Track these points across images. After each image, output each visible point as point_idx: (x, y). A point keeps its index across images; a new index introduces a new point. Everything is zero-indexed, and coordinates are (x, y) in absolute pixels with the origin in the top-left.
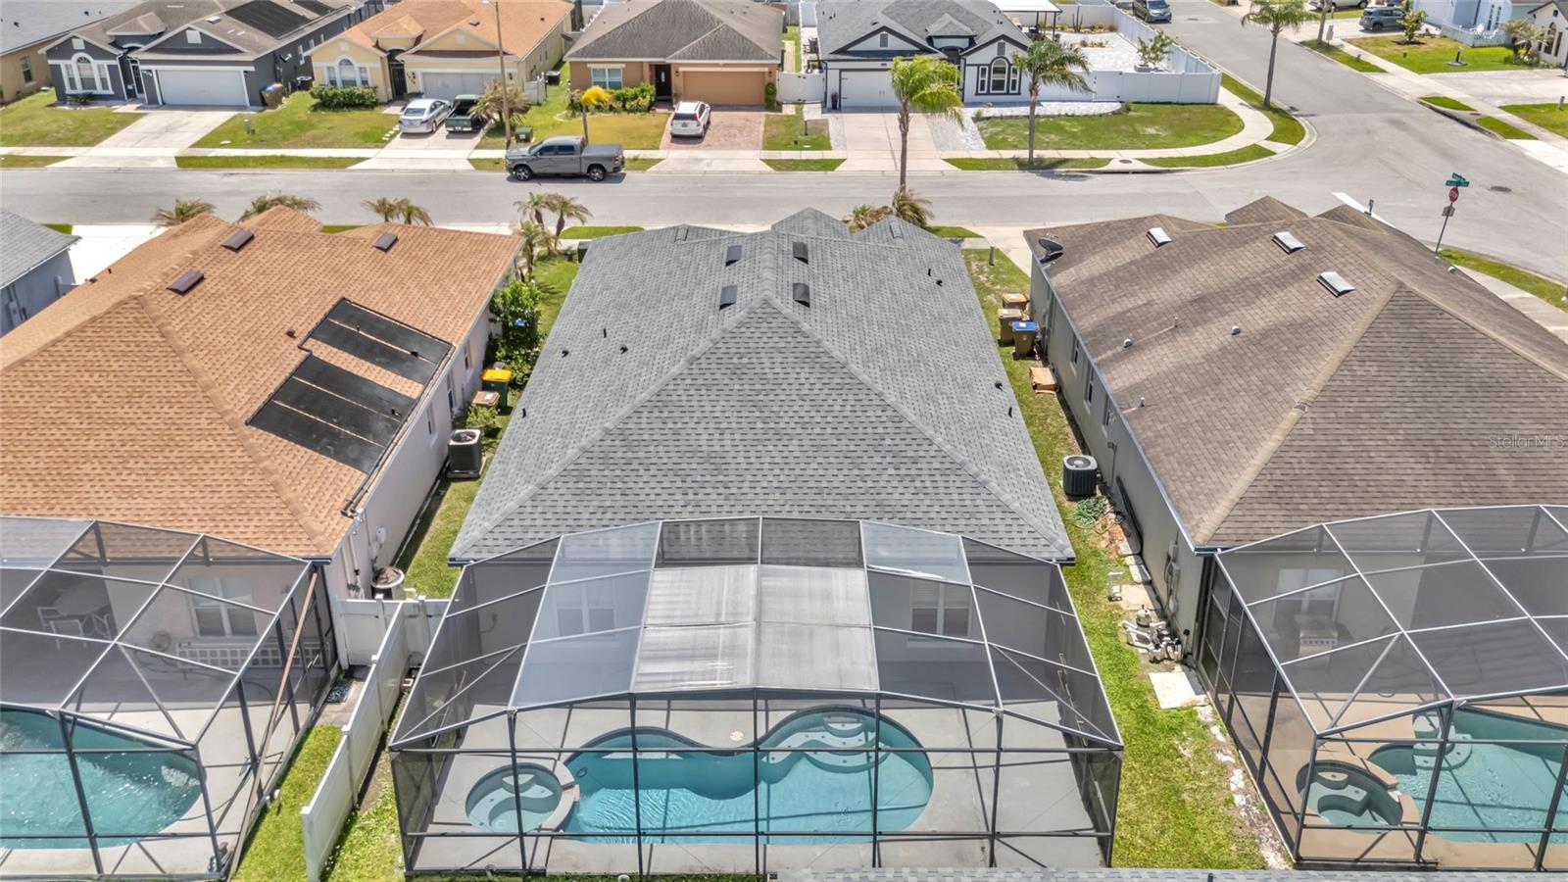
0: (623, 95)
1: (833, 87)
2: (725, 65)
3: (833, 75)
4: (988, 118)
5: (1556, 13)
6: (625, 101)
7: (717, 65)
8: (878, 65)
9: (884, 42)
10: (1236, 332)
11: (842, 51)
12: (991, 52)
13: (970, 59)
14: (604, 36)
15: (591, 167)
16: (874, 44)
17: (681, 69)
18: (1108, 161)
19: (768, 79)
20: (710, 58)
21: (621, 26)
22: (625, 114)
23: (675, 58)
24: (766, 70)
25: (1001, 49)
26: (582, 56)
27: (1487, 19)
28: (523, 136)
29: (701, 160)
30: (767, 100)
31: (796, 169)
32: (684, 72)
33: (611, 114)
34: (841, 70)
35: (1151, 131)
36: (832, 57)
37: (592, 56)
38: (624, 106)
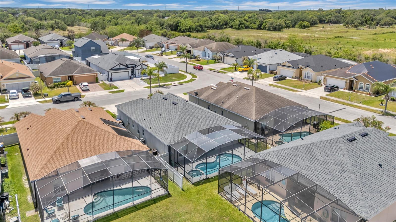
0: (63, 83)
1: (110, 77)
2: (86, 74)
3: (110, 74)
4: (143, 79)
5: (220, 54)
6: (64, 85)
7: (85, 75)
8: (119, 71)
9: (120, 66)
10: (238, 97)
11: (112, 69)
12: (140, 67)
13: (136, 69)
14: (54, 71)
15: (75, 98)
16: (118, 67)
17: (76, 76)
18: (172, 84)
19: (96, 76)
20: (83, 73)
21: (57, 68)
22: (64, 88)
23: (74, 74)
24: (95, 74)
25: (142, 66)
26: (51, 76)
27: (208, 55)
28: (46, 95)
29: (94, 94)
30: (96, 81)
31: (116, 93)
32: (77, 77)
33: (61, 88)
34: (112, 73)
35: (173, 78)
36: (110, 70)
37: (53, 76)
38: (64, 86)
